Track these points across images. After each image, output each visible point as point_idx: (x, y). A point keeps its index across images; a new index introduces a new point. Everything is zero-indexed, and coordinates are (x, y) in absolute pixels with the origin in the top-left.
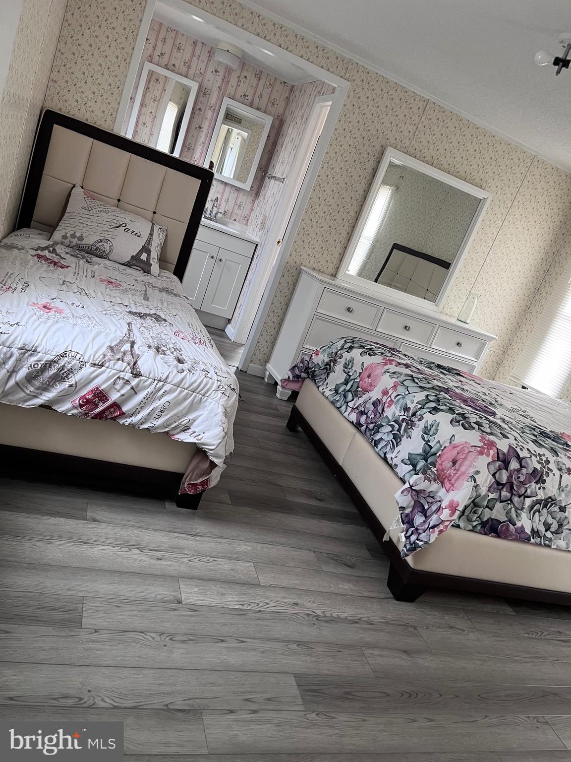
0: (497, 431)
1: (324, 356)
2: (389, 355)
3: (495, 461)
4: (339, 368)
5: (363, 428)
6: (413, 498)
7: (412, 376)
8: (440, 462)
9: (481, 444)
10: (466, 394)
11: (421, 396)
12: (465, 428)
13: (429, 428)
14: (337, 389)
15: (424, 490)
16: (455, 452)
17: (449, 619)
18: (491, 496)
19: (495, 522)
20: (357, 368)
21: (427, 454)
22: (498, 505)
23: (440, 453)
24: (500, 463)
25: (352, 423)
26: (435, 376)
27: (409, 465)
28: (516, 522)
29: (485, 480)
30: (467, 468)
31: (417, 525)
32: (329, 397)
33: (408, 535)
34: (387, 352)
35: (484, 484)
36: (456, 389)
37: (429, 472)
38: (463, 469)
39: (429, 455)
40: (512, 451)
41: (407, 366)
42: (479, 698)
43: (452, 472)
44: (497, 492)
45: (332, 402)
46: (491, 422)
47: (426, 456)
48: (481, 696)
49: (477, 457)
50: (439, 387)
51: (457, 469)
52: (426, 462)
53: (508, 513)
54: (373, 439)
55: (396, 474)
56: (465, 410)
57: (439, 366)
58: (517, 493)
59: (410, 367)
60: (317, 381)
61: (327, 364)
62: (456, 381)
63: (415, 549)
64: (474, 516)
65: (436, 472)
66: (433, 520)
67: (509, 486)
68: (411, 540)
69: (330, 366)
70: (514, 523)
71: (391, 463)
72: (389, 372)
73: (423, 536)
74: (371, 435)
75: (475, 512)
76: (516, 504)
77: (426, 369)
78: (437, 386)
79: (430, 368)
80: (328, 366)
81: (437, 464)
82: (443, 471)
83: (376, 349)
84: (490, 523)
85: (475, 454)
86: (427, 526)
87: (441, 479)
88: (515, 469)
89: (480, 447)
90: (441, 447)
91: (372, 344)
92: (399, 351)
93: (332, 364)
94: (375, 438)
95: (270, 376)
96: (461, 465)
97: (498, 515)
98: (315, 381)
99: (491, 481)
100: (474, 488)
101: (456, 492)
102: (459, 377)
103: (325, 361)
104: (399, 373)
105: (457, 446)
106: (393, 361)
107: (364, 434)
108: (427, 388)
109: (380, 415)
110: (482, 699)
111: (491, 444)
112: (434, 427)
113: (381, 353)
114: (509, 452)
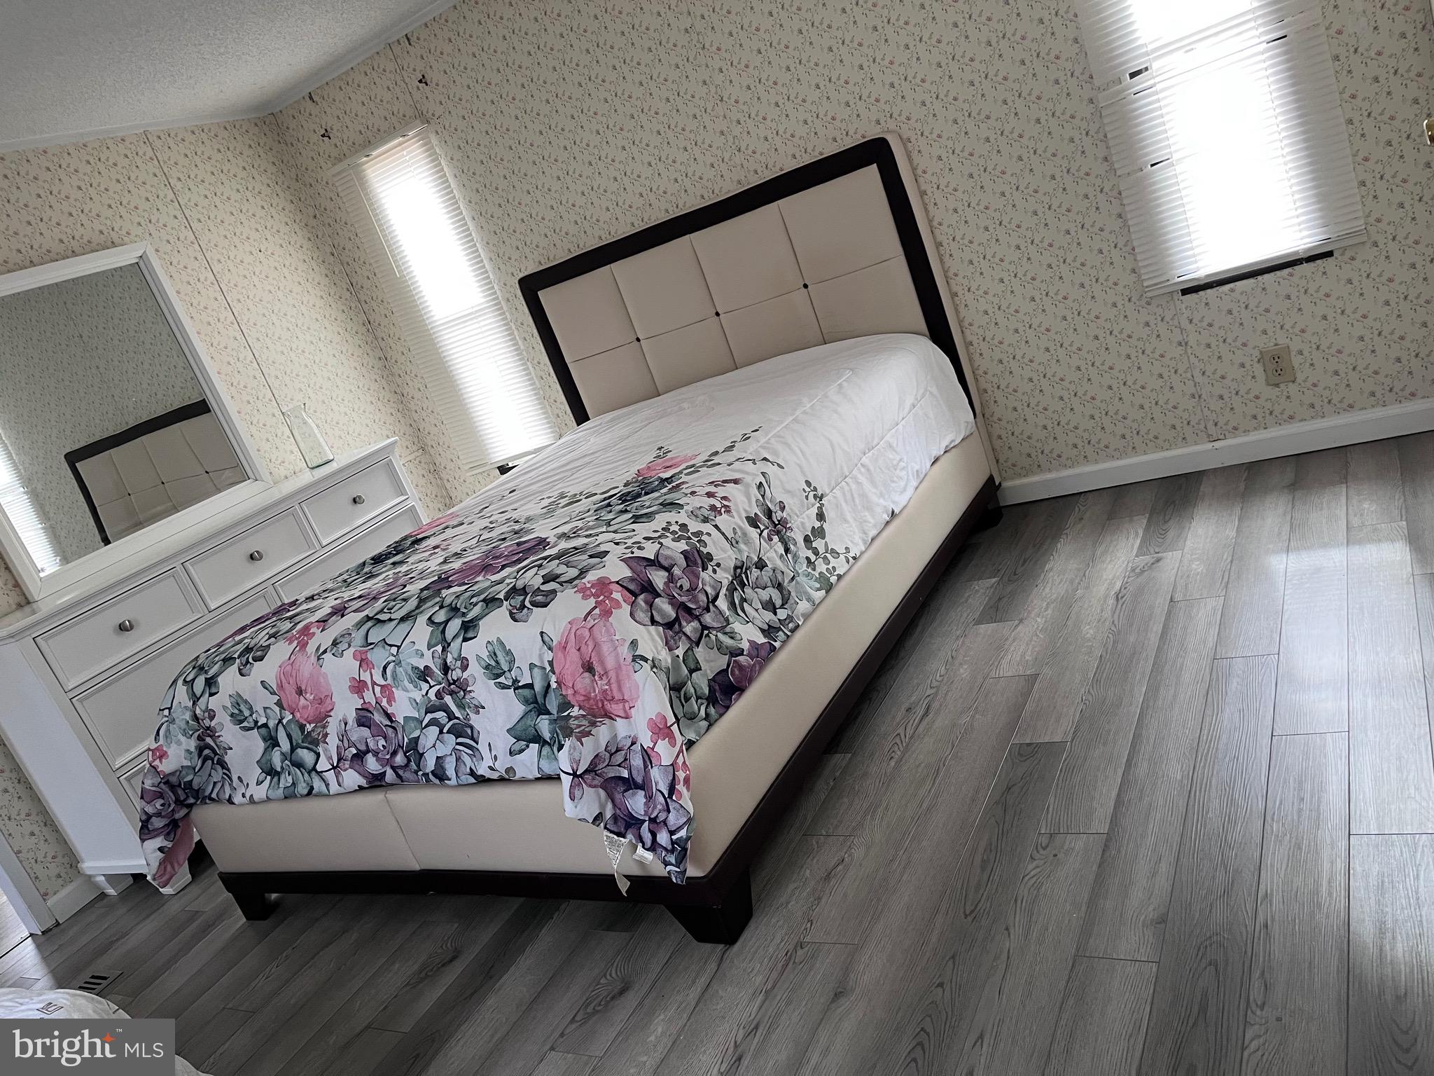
0: (583, 560)
1: (179, 743)
2: (288, 625)
3: (633, 602)
4: (229, 734)
5: (390, 776)
6: (595, 787)
7: (368, 618)
8: (570, 692)
9: (592, 602)
10: (473, 556)
11: (421, 632)
12: (545, 605)
13: (493, 663)
14: (267, 767)
15: (597, 755)
16: (573, 655)
17: (811, 871)
18: (680, 652)
19: (719, 678)
20: (262, 702)
21: (536, 702)
22: (700, 652)
23: (553, 679)
24: (642, 596)
25: (361, 788)
26: (396, 580)
27: (528, 746)
28: (740, 646)
29: (651, 642)
30: (613, 655)
31: (643, 813)
32: (272, 794)
33: (648, 844)
34: (279, 624)
35: (656, 649)
36: (450, 565)
37: (573, 723)
38: (610, 663)
39: (540, 699)
40: (634, 564)
41: (340, 611)
42: (970, 919)
43: (601, 684)
44: (680, 638)
45: (286, 798)
46: (558, 556)
47: (537, 706)
48: (968, 912)
49: (608, 624)
50: (426, 588)
51: (602, 673)
52: (548, 713)
53: (720, 647)
54: (426, 775)
55: (524, 781)
56: (508, 581)
57: (378, 560)
58: (700, 610)
59: (346, 608)
60: (214, 796)
61: (200, 750)
62: (431, 554)
63: (685, 850)
64: (692, 705)
65: (582, 712)
66: (659, 780)
67: (684, 614)
68: (664, 844)
69: (208, 746)
70: (739, 652)
71: (499, 774)
72: (325, 652)
73: (674, 819)
74: (416, 772)
75: (687, 699)
76: (715, 625)
77: (369, 584)
78: (422, 590)
79: (371, 576)
80: (207, 752)
81: (570, 698)
82: (588, 698)
83: (256, 640)
84: (717, 688)
85: (602, 623)
86: (661, 799)
87: (599, 712)
88: (665, 583)
89: (595, 607)
90: (545, 669)
91: (238, 638)
92: (294, 603)
93: (209, 740)
94: (427, 771)
95: (112, 879)
96: (602, 662)
97: (712, 664)
98: (213, 800)
99: (659, 634)
100: (655, 670)
101: (638, 704)
102: (424, 544)
103: (193, 749)
104: (343, 636)
105: (566, 642)
106: (307, 628)
107: (401, 782)
108: (414, 611)
109: (394, 728)
110: (973, 915)
111: (603, 585)
112: (498, 653)
113: (273, 636)
114: (634, 568)
